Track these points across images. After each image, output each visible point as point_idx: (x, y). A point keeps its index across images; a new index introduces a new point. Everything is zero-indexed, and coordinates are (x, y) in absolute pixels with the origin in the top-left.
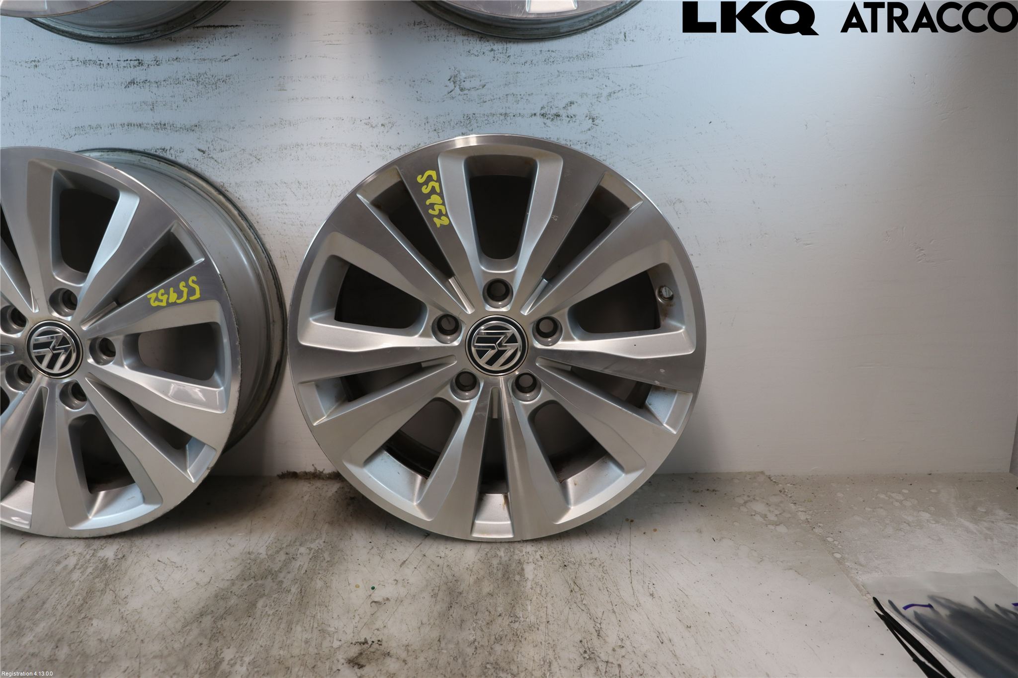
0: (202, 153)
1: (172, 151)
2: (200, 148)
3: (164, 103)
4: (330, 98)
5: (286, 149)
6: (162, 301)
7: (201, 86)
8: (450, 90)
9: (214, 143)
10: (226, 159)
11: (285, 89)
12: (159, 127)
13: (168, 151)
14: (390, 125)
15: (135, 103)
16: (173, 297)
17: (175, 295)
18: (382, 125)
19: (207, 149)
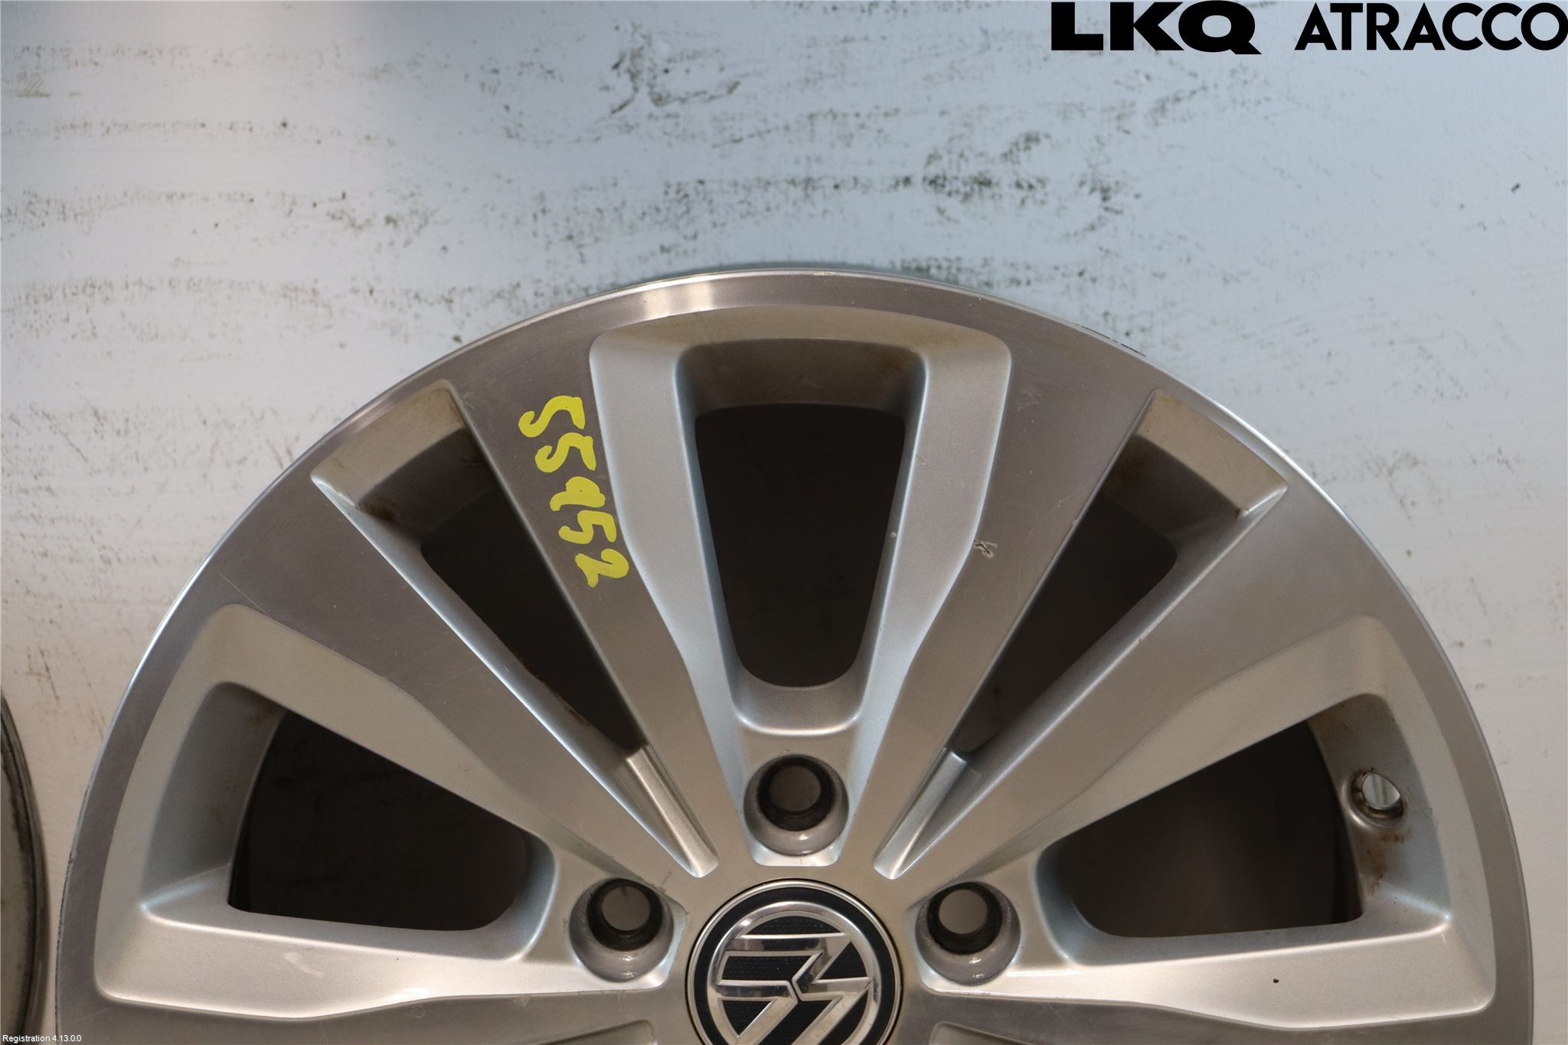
4: (203, 125)
5: (49, 298)
8: (618, 102)
14: (417, 221)
18: (389, 220)
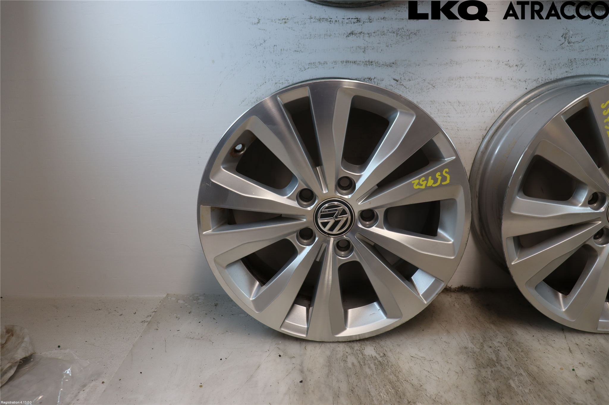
0: (396, 82)
1: (375, 80)
2: (395, 78)
3: (373, 48)
4: (484, 47)
5: (452, 80)
6: (422, 185)
7: (399, 37)
8: (562, 43)
9: (405, 75)
10: (412, 86)
11: (455, 40)
12: (368, 63)
13: (373, 79)
14: (521, 66)
15: (352, 47)
16: (431, 182)
17: (432, 181)
18: (516, 65)
19: (400, 79)
